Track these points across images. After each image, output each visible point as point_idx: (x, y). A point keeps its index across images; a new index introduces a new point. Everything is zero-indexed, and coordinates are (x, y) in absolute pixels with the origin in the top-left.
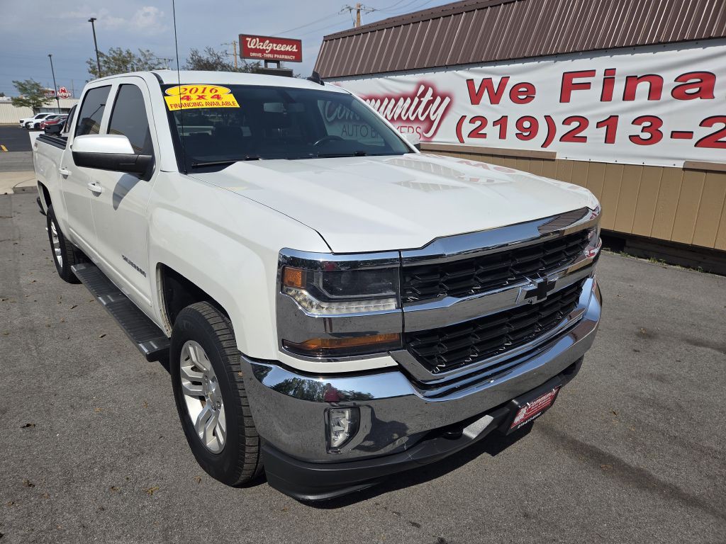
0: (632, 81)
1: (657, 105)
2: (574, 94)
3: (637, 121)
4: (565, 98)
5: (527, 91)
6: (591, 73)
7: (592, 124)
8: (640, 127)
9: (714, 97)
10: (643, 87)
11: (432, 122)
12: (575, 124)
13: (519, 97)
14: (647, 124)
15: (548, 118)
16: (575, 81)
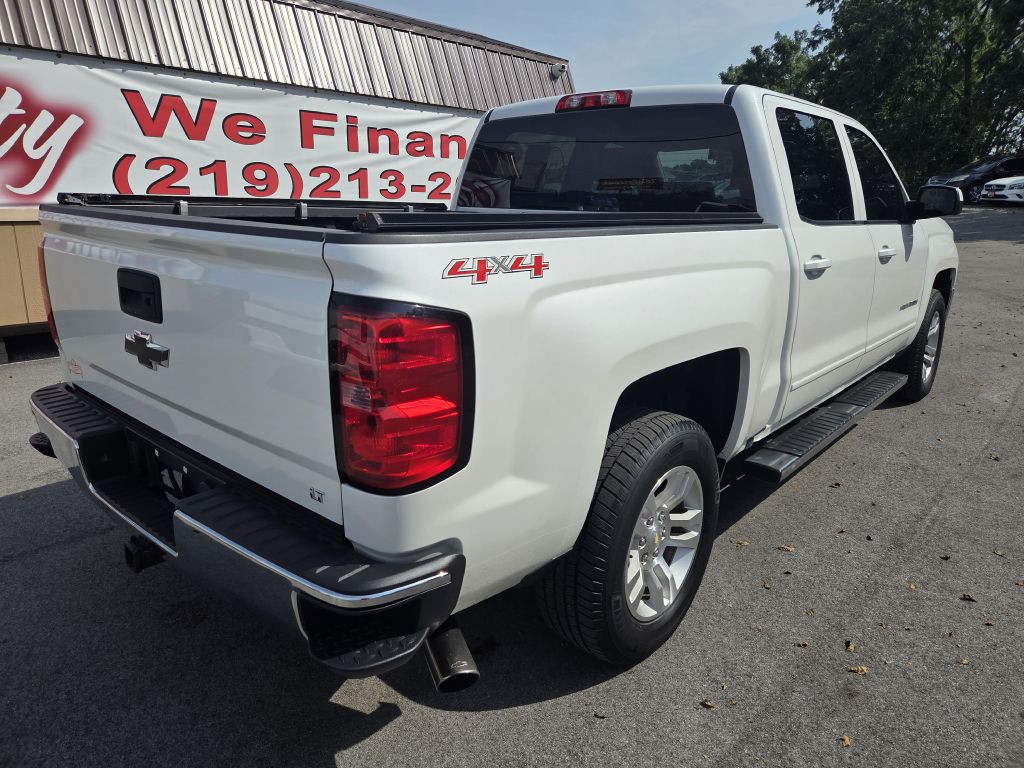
0: (373, 133)
1: (397, 160)
2: (317, 138)
3: (384, 175)
4: (307, 142)
5: (252, 127)
6: (333, 117)
7: (344, 176)
8: (387, 181)
9: (433, 156)
10: (383, 140)
11: (36, 165)
12: (325, 176)
13: (240, 133)
14: (392, 178)
15: (288, 166)
16: (316, 123)
